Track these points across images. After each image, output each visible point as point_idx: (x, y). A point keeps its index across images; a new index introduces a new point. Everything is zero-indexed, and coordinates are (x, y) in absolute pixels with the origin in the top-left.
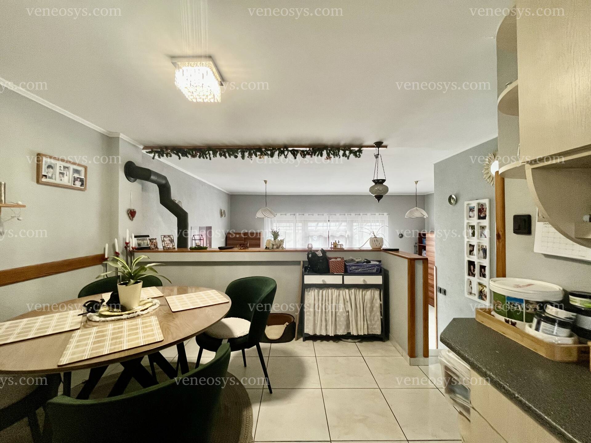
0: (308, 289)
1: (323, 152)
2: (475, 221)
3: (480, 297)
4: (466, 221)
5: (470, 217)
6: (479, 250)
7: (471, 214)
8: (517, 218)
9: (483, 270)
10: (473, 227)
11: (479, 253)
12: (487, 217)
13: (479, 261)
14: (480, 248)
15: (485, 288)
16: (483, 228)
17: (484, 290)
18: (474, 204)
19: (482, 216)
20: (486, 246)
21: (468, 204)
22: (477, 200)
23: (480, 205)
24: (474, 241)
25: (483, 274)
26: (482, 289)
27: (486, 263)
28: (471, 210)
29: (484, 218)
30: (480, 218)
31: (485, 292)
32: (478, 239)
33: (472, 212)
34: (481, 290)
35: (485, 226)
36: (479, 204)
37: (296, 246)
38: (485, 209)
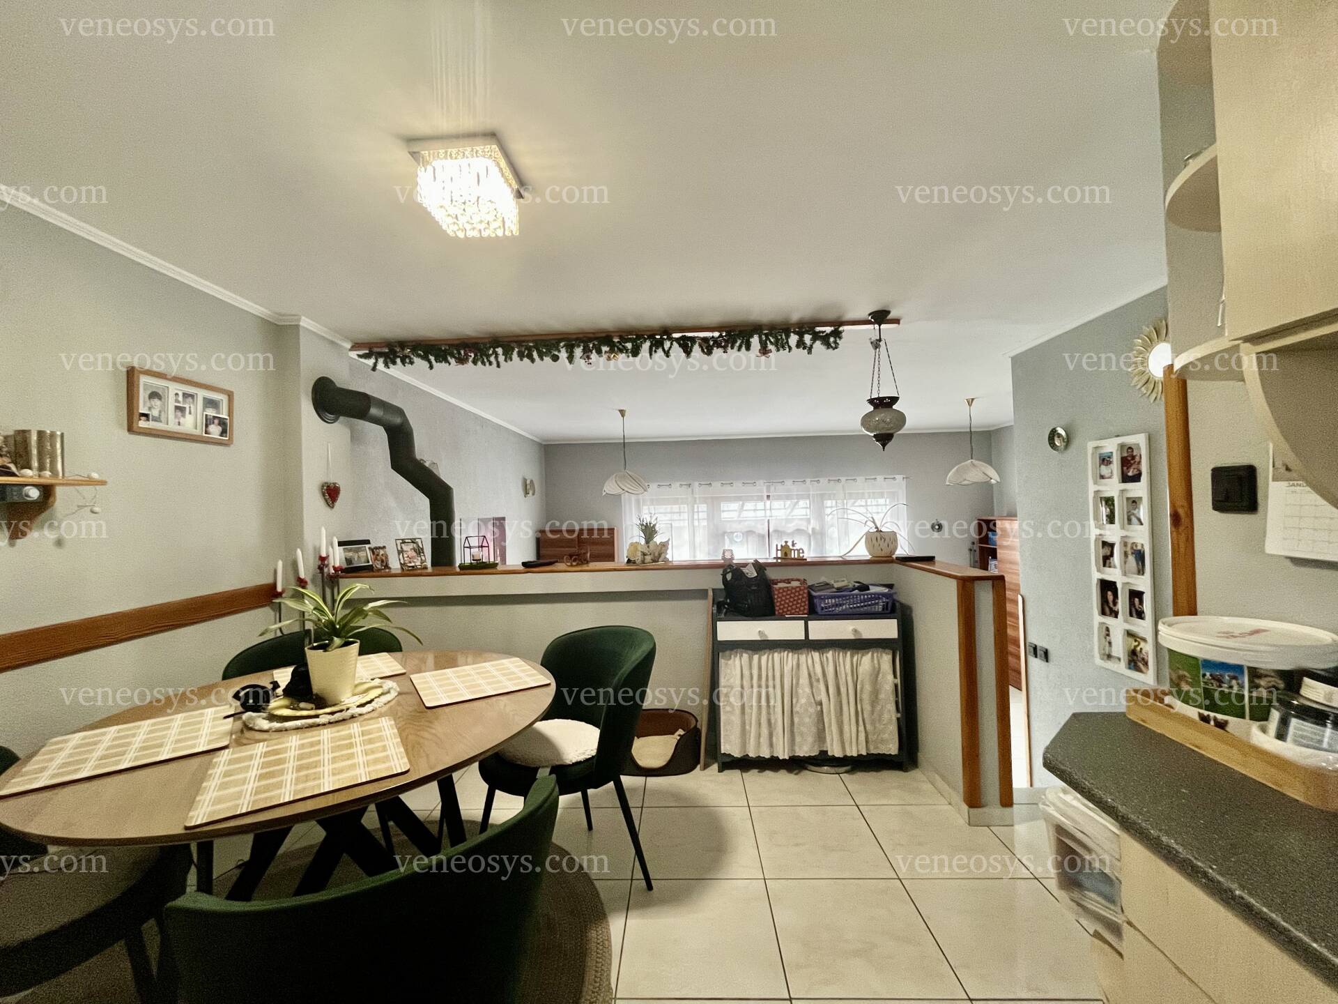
0: (728, 653)
1: (751, 340)
2: (1113, 487)
3: (1133, 664)
4: (1092, 488)
5: (1102, 477)
6: (1126, 554)
7: (1105, 470)
8: (1219, 475)
9: (1137, 600)
10: (1109, 502)
11: (1125, 563)
12: (1144, 477)
13: (1126, 580)
14: (1129, 549)
15: (1142, 644)
16: (1134, 502)
17: (1141, 649)
18: (1111, 446)
19: (1130, 474)
20: (1142, 545)
21: (1097, 448)
22: (1118, 436)
23: (1126, 448)
24: (1113, 534)
25: (1137, 610)
26: (1136, 647)
27: (1143, 583)
28: (1105, 460)
29: (1136, 478)
30: (1125, 479)
31: (1143, 652)
32: (1123, 528)
33: (1107, 465)
34: (1133, 647)
35: (1140, 498)
36: (1122, 446)
37: (694, 557)
38: (1137, 459)
